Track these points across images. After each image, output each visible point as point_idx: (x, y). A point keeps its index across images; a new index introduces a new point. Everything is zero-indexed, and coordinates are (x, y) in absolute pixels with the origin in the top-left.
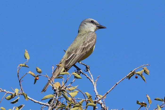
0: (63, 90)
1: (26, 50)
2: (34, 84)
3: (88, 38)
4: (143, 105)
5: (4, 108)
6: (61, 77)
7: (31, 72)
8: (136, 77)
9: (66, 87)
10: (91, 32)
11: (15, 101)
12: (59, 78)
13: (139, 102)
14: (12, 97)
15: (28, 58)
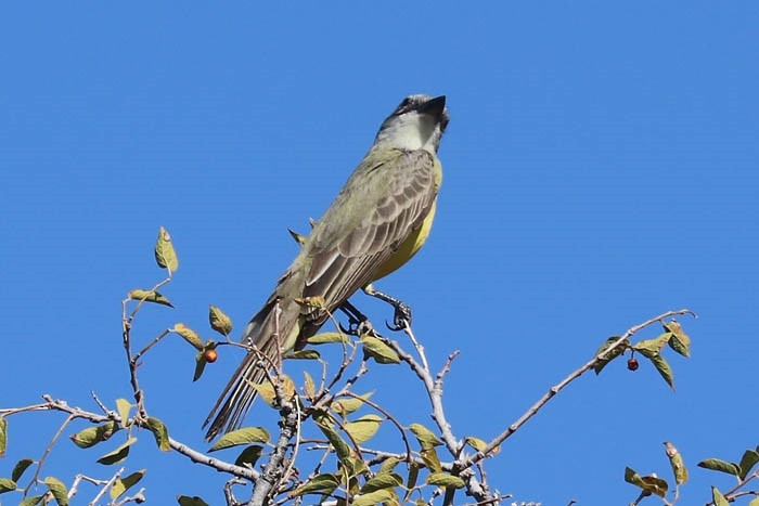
0: (320, 412)
1: (163, 230)
2: (195, 379)
3: (397, 182)
4: (653, 487)
5: (60, 484)
6: (314, 355)
7: (186, 326)
8: (633, 366)
9: (333, 397)
10: (410, 156)
11: (117, 452)
12: (303, 356)
13: (636, 476)
14: (101, 435)
15: (172, 264)
